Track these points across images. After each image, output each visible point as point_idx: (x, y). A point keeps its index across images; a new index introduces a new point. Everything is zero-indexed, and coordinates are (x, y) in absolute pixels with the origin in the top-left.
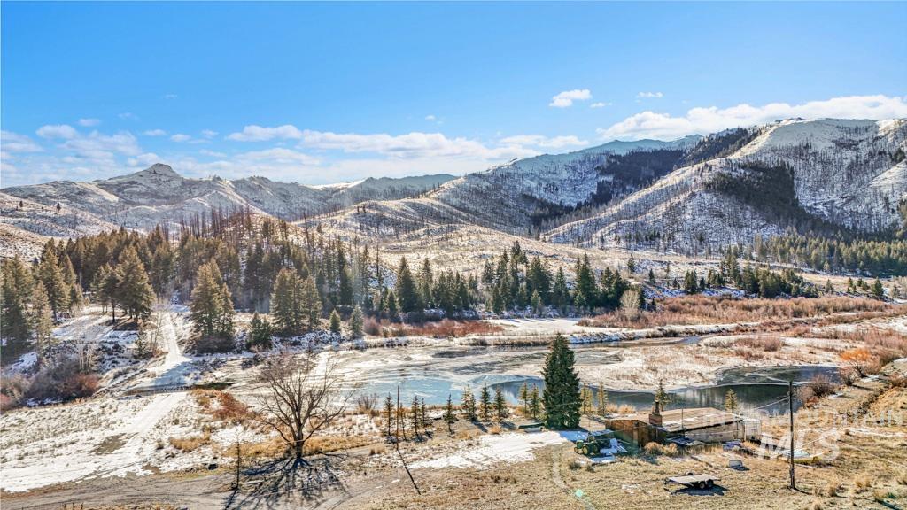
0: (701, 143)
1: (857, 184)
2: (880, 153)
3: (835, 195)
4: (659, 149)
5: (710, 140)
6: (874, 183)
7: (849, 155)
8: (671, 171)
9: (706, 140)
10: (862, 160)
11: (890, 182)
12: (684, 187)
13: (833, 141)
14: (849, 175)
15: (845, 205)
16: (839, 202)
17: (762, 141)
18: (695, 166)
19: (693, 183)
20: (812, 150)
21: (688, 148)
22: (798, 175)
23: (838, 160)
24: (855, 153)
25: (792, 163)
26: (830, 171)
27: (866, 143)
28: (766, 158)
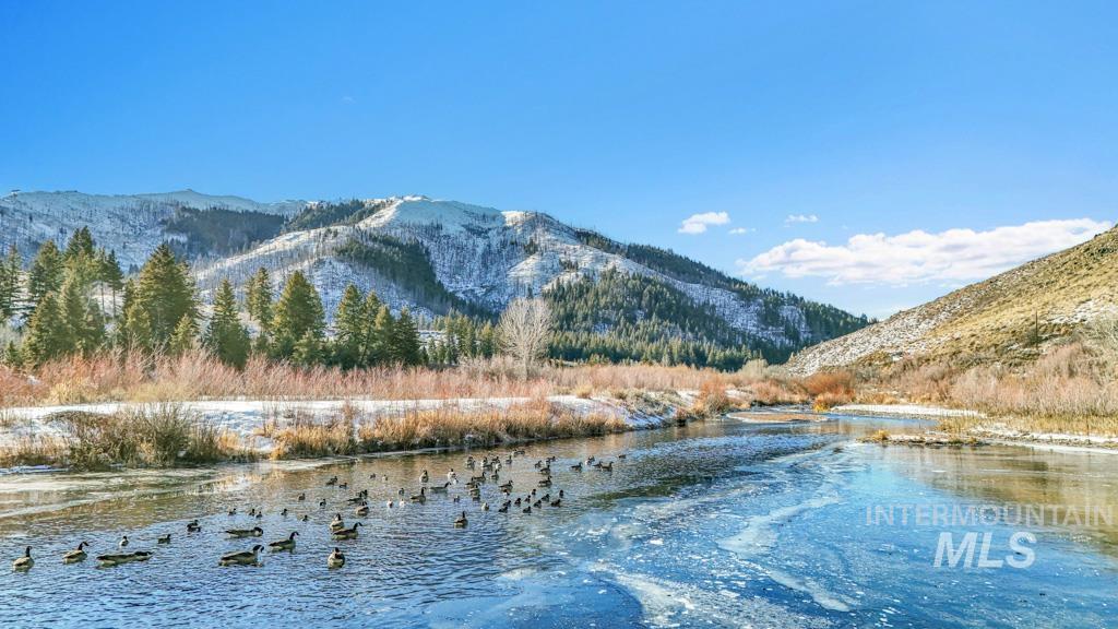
0: (309, 211)
1: (493, 274)
2: (512, 244)
4: (251, 210)
5: (320, 208)
6: (512, 274)
7: (481, 244)
8: (279, 235)
9: (314, 208)
10: (494, 248)
11: (529, 273)
12: (300, 253)
13: (463, 226)
14: (484, 264)
15: (485, 294)
16: (480, 292)
17: (388, 214)
18: (313, 232)
19: (315, 250)
20: (443, 233)
21: (290, 214)
22: (433, 257)
23: (470, 247)
24: (486, 241)
25: (425, 243)
26: (464, 257)
27: (495, 232)
28: (396, 233)
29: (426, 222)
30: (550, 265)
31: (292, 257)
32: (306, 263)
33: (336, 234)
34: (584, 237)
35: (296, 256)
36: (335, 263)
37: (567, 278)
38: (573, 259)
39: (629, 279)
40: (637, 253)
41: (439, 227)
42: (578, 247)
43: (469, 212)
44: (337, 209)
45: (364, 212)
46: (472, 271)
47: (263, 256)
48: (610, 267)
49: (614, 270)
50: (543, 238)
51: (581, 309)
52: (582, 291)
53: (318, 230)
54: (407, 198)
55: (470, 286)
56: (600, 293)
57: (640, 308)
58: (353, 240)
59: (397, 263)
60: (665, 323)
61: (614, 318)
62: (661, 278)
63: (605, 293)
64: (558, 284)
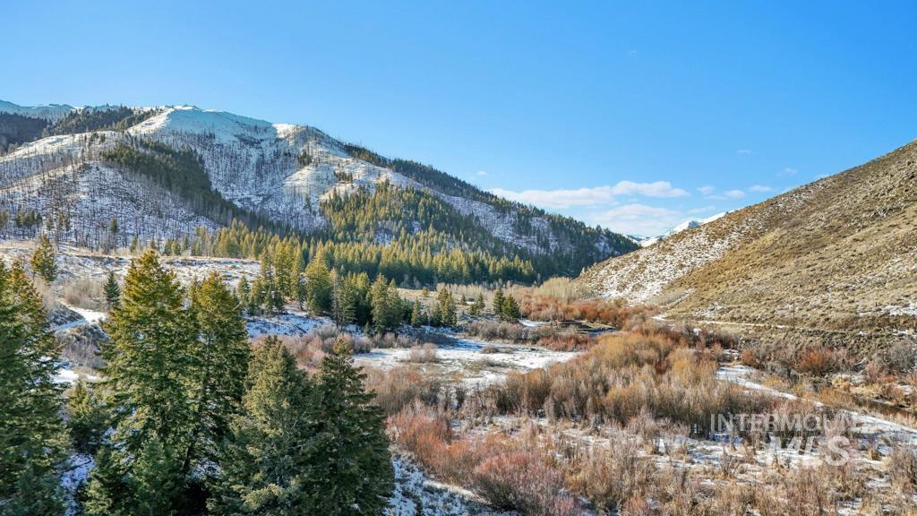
0: (73, 115)
1: (269, 183)
2: (286, 154)
3: (248, 192)
4: (12, 112)
5: (86, 113)
6: (288, 183)
7: (255, 154)
8: (40, 138)
9: (80, 112)
11: (305, 183)
12: (64, 158)
13: (235, 136)
14: (259, 174)
15: (263, 202)
16: (256, 200)
17: (158, 122)
18: (77, 135)
19: (79, 155)
20: (216, 142)
21: (55, 118)
22: (207, 166)
23: (244, 156)
24: (259, 152)
25: (199, 151)
26: (239, 166)
27: (267, 143)
28: (168, 140)
29: (198, 131)
30: (325, 177)
31: (54, 160)
32: (69, 168)
33: (103, 139)
34: (353, 151)
35: (58, 160)
36: (103, 169)
37: (343, 188)
38: (347, 171)
39: (402, 192)
40: (403, 167)
41: (212, 136)
42: (350, 160)
43: (240, 122)
44: (104, 114)
45: (134, 119)
46: (247, 180)
47: (21, 159)
48: (383, 179)
49: (387, 183)
50: (316, 150)
51: (363, 219)
52: (360, 201)
53: (84, 135)
54: (178, 107)
55: (246, 194)
56: (377, 205)
57: (417, 219)
58: (123, 146)
59: (171, 170)
60: (441, 234)
61: (395, 229)
62: (429, 191)
63: (383, 204)
64: (335, 194)
